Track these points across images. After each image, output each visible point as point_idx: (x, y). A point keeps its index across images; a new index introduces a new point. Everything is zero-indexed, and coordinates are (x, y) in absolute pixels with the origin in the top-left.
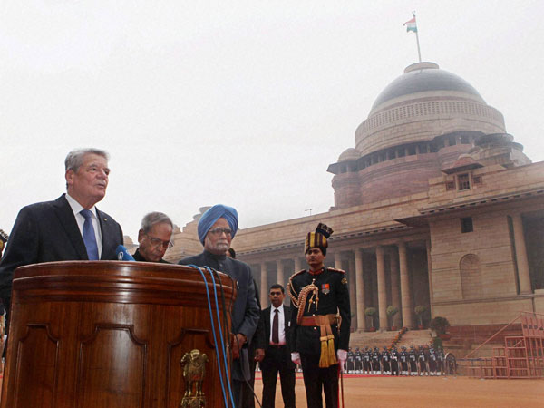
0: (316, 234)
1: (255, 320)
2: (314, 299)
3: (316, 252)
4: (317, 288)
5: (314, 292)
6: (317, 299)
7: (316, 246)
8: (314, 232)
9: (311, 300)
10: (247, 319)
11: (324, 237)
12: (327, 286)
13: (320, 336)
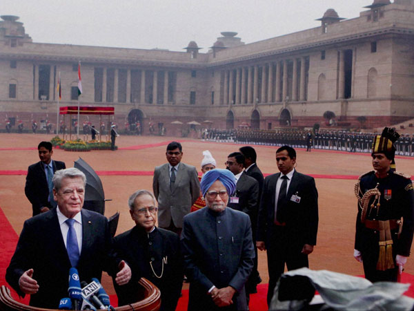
0: (381, 139)
1: (247, 271)
2: (375, 205)
3: (380, 157)
4: (379, 193)
5: (376, 197)
6: (378, 204)
7: (380, 150)
8: (379, 137)
9: (372, 205)
10: (240, 269)
11: (390, 141)
12: (389, 192)
13: (379, 240)
